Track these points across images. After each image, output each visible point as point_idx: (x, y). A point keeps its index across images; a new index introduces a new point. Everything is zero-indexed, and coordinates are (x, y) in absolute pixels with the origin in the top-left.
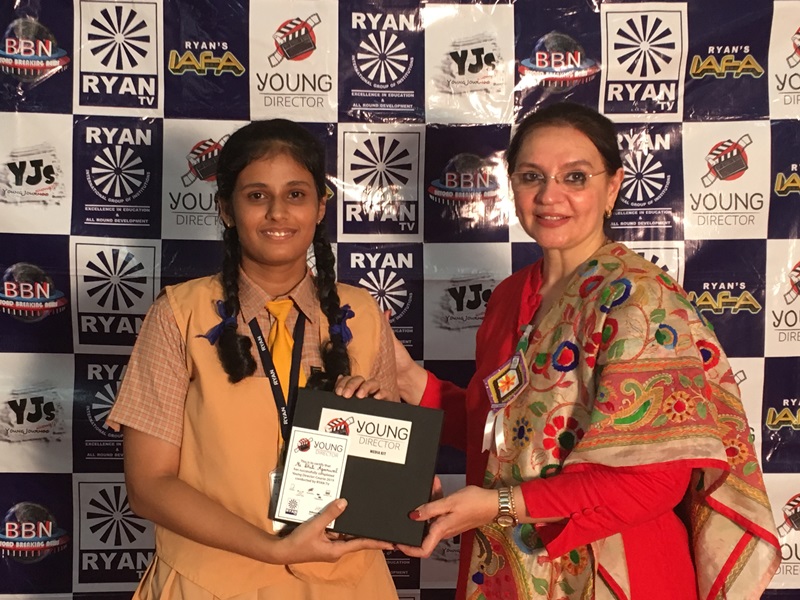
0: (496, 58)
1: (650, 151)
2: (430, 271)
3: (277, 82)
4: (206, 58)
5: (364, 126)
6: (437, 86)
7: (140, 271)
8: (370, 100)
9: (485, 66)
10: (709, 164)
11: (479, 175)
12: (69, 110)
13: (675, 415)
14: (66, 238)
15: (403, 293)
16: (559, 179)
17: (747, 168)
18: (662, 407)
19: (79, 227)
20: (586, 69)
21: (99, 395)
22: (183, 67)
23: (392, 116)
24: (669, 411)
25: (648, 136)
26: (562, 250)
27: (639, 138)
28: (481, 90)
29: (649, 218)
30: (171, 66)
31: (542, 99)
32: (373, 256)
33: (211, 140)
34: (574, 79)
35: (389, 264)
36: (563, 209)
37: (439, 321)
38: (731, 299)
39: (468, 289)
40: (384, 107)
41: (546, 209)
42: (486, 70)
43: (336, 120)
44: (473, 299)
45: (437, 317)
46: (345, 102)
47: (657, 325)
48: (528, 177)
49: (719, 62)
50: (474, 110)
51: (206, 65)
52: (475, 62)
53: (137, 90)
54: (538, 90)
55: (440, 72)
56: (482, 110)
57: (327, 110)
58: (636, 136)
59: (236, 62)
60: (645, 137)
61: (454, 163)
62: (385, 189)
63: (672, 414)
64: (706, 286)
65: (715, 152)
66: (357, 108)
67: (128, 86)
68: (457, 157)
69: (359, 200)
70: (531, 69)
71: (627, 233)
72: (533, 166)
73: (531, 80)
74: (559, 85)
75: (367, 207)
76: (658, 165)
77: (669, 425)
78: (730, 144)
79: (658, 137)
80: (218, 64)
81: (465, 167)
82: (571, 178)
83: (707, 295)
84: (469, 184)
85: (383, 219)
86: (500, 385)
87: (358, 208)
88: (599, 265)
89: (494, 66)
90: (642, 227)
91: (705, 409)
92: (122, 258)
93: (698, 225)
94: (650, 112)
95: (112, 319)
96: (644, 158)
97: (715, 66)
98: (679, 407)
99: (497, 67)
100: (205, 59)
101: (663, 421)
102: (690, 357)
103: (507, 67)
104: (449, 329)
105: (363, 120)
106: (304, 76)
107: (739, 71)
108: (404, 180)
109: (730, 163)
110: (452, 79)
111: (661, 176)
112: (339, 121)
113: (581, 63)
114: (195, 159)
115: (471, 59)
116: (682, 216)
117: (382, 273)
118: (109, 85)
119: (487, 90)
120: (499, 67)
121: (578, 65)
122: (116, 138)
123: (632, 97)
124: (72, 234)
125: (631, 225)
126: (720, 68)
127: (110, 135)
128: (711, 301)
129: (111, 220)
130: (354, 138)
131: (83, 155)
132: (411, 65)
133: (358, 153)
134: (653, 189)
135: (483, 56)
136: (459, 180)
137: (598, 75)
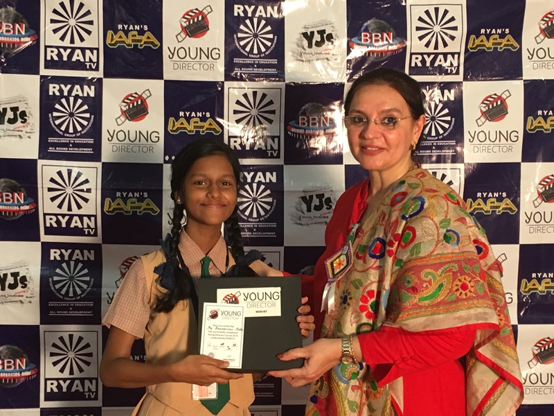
0: (334, 36)
1: (440, 101)
2: (288, 185)
3: (182, 54)
4: (133, 36)
5: (243, 84)
6: (293, 56)
7: (86, 184)
8: (247, 66)
9: (326, 42)
10: (481, 110)
11: (322, 118)
12: (37, 72)
13: (461, 293)
14: (35, 161)
15: (270, 200)
16: (377, 122)
17: (507, 113)
18: (452, 287)
19: (44, 154)
20: (396, 45)
21: (58, 271)
22: (117, 42)
23: (262, 77)
24: (457, 290)
25: (439, 91)
26: (380, 171)
27: (433, 92)
28: (324, 59)
29: (440, 148)
30: (108, 41)
31: (366, 65)
32: (249, 174)
33: (136, 93)
34: (388, 51)
35: (260, 180)
36: (380, 143)
37: (294, 219)
38: (496, 204)
39: (315, 197)
40: (256, 71)
41: (368, 142)
42: (327, 45)
43: (223, 79)
44: (318, 204)
45: (293, 216)
46: (229, 66)
47: (445, 230)
48: (357, 120)
49: (488, 40)
50: (319, 72)
51: (133, 41)
52: (319, 40)
53: (84, 58)
54: (363, 59)
55: (295, 46)
56: (324, 73)
57: (216, 72)
58: (431, 91)
59: (153, 39)
60: (437, 92)
61: (305, 109)
62: (257, 128)
63: (459, 292)
64: (479, 195)
65: (485, 102)
66: (237, 71)
67: (78, 56)
68: (307, 105)
69: (238, 135)
70: (359, 44)
71: (425, 159)
72: (359, 112)
73: (358, 52)
74: (377, 55)
75: (244, 140)
76: (446, 111)
77: (458, 300)
78: (496, 97)
79: (446, 92)
80: (141, 40)
81: (312, 112)
82: (386, 121)
83: (480, 201)
84: (315, 124)
85: (256, 148)
86: (334, 265)
87: (239, 141)
88: (406, 184)
89: (333, 42)
90: (435, 153)
91: (482, 288)
92: (74, 175)
93: (474, 153)
94: (440, 74)
95: (67, 218)
96: (436, 106)
97: (485, 42)
98: (464, 287)
99: (334, 43)
100: (131, 37)
101: (453, 297)
102: (469, 252)
103: (341, 43)
104: (302, 225)
105: (242, 79)
106: (201, 49)
107: (502, 46)
108: (270, 121)
109: (496, 110)
110: (304, 51)
111: (448, 118)
112: (226, 80)
113: (393, 40)
114: (125, 106)
115: (317, 37)
116: (462, 147)
117: (255, 186)
118: (65, 55)
119: (327, 59)
120: (336, 43)
121: (391, 42)
122: (70, 91)
123: (428, 64)
124: (39, 158)
125: (427, 153)
126: (489, 44)
127: (66, 90)
128: (483, 205)
129: (67, 149)
130: (236, 92)
131: (47, 104)
132: (275, 41)
133: (238, 102)
134: (442, 127)
135: (325, 35)
136: (308, 121)
137: (405, 49)
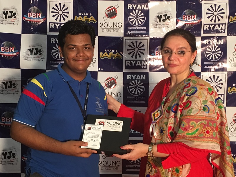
0: (170, 17)
1: (217, 45)
2: (151, 81)
3: (106, 25)
4: (85, 18)
6: (153, 26)
8: (133, 30)
10: (235, 48)
12: (46, 34)
14: (45, 71)
15: (143, 87)
16: (176, 53)
18: (202, 131)
19: (48, 67)
20: (198, 20)
23: (140, 35)
25: (216, 40)
27: (214, 41)
28: (166, 27)
29: (216, 65)
34: (194, 23)
35: (138, 78)
40: (137, 32)
42: (168, 21)
46: (126, 30)
47: (204, 105)
50: (164, 33)
51: (85, 20)
52: (164, 19)
54: (183, 26)
55: (154, 22)
57: (120, 33)
58: (213, 40)
59: (94, 19)
60: (215, 40)
61: (158, 49)
63: (205, 134)
64: (234, 85)
66: (129, 32)
68: (158, 47)
69: (130, 59)
70: (181, 20)
71: (210, 69)
73: (181, 24)
74: (189, 25)
76: (219, 49)
77: (204, 137)
79: (219, 40)
80: (89, 20)
82: (180, 53)
83: (234, 88)
86: (155, 115)
87: (130, 62)
89: (170, 20)
93: (231, 67)
94: (217, 33)
96: (215, 47)
99: (171, 20)
103: (174, 20)
105: (131, 36)
106: (114, 23)
108: (143, 54)
111: (220, 52)
112: (124, 36)
113: (196, 19)
115: (163, 18)
116: (227, 64)
118: (57, 26)
119: (168, 27)
120: (172, 20)
121: (195, 19)
123: (211, 29)
125: (211, 67)
127: (57, 41)
128: (235, 90)
131: (50, 46)
132: (145, 20)
133: (129, 46)
134: (218, 56)
135: (167, 17)
136: (159, 54)
137: (201, 22)
